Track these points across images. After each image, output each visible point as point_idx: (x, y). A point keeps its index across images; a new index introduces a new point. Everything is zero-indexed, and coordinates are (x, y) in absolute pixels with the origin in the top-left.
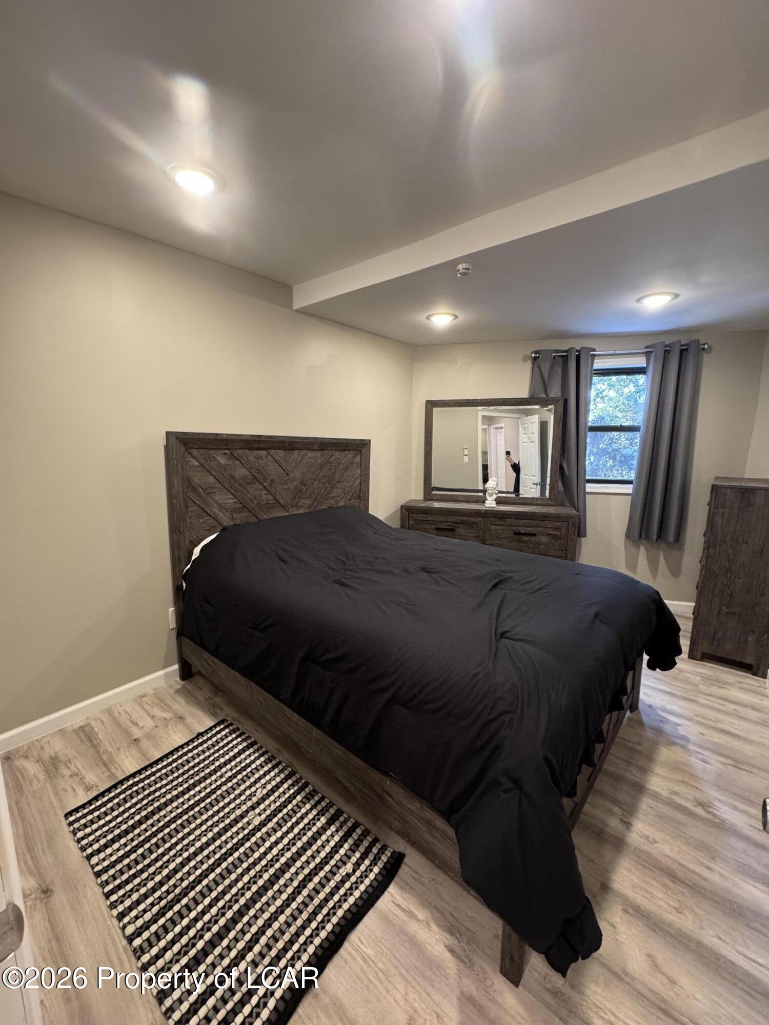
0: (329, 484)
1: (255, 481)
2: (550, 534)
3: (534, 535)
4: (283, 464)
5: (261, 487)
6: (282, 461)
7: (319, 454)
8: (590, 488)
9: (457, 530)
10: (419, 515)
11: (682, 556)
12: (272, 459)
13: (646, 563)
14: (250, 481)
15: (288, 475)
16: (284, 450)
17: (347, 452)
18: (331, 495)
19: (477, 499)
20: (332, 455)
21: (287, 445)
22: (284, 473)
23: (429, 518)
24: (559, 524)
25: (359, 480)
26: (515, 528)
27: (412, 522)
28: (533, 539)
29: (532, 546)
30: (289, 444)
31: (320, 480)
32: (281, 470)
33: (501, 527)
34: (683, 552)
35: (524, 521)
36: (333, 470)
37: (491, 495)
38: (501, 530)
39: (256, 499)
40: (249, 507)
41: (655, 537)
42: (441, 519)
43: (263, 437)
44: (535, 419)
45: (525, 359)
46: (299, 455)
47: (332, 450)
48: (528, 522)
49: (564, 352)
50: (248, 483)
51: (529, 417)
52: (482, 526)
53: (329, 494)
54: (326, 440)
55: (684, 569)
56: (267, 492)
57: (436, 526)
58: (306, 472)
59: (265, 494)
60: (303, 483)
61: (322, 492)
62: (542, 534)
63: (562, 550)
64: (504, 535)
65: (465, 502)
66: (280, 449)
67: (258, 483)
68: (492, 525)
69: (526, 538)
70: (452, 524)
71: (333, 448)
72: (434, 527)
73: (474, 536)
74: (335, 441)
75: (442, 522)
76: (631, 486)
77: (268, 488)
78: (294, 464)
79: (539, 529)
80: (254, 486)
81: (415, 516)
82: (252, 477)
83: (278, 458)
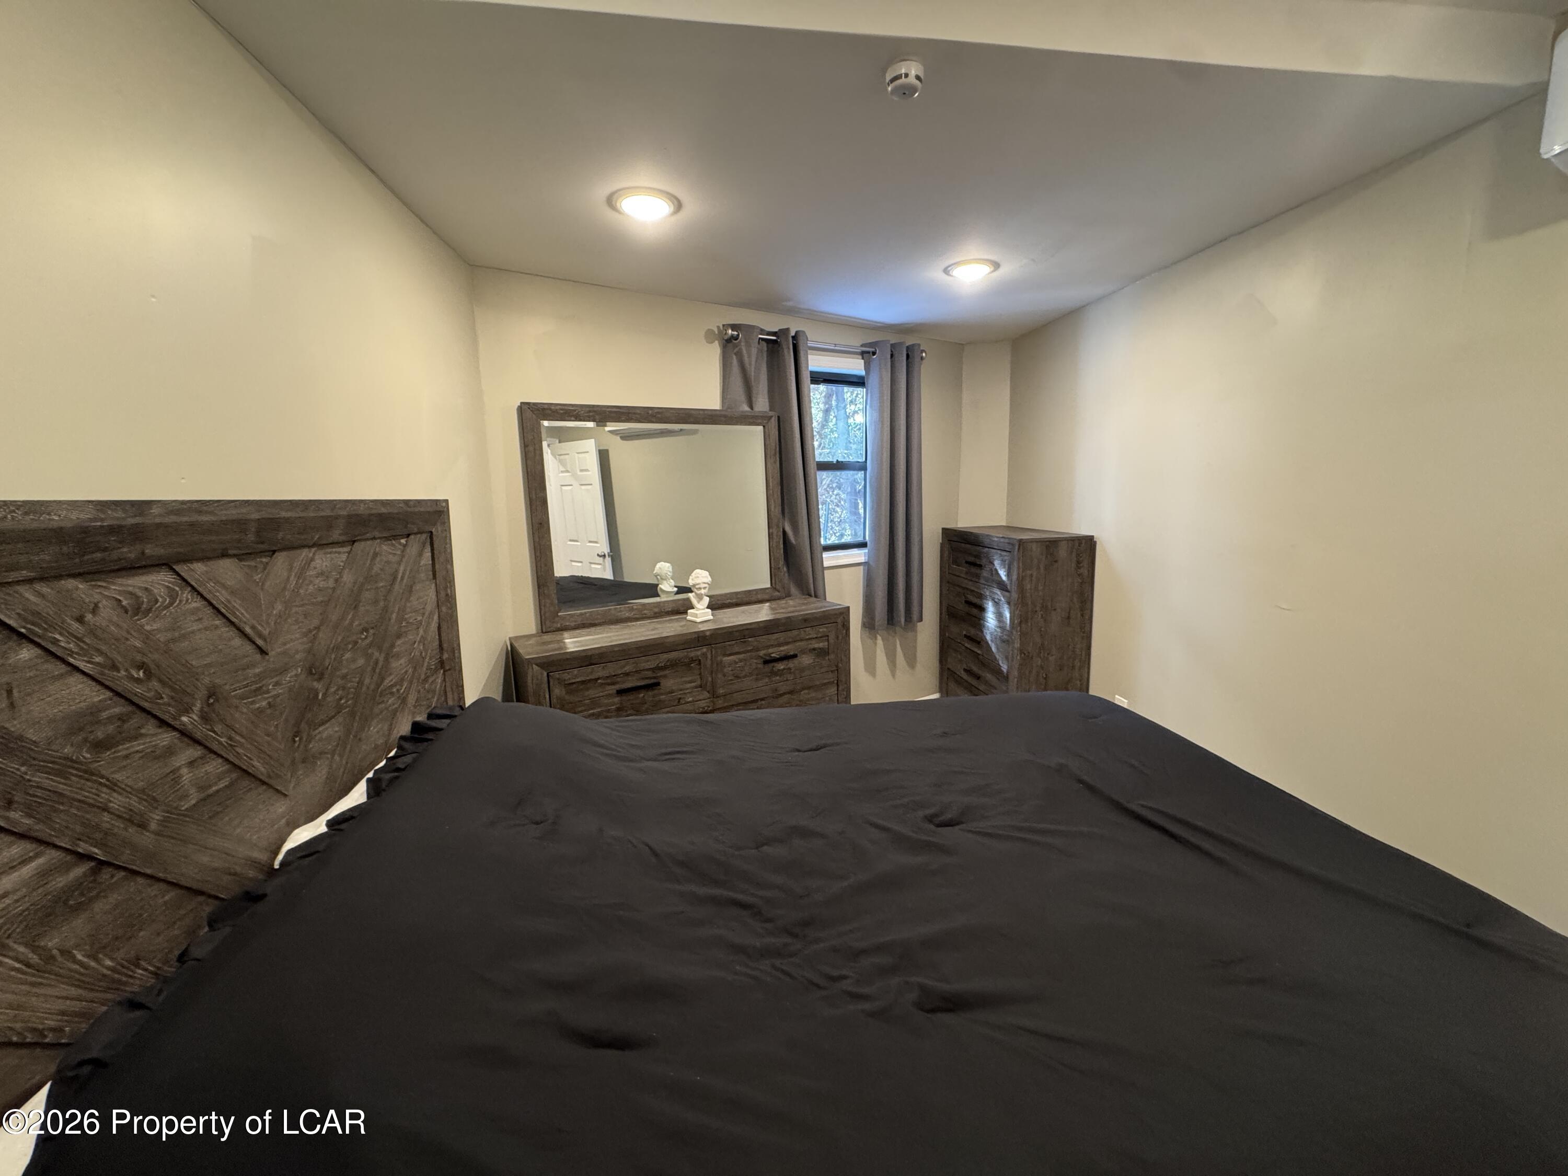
0: (380, 649)
1: (137, 719)
2: (814, 649)
3: (795, 656)
4: (244, 615)
5: (166, 738)
6: (237, 603)
7: (340, 556)
8: (829, 559)
9: (663, 682)
10: (575, 671)
11: (916, 636)
12: (197, 603)
13: (885, 658)
14: (111, 728)
15: (263, 652)
16: (240, 557)
17: (403, 541)
18: (387, 682)
19: (656, 610)
20: (376, 555)
21: (251, 537)
22: (249, 648)
23: (599, 672)
24: (825, 630)
25: (436, 617)
26: (762, 653)
27: (558, 691)
28: (791, 664)
29: (791, 677)
30: (258, 532)
31: (356, 643)
32: (238, 641)
33: (742, 656)
34: (916, 632)
35: (776, 636)
36: (382, 604)
37: (700, 598)
38: (741, 661)
39: (154, 802)
40: (124, 859)
41: (903, 620)
42: (627, 669)
43: (155, 510)
44: (589, 446)
45: (710, 336)
46: (291, 569)
47: (374, 538)
48: (781, 637)
49: (769, 334)
50: (99, 746)
51: (563, 444)
52: (709, 662)
53: (383, 679)
54: (362, 510)
55: (919, 654)
56: (194, 752)
57: (618, 687)
58: (318, 628)
59: (191, 764)
60: (314, 671)
61: (367, 681)
62: (803, 652)
63: (832, 671)
64: (747, 668)
65: (637, 619)
66: (224, 555)
67: (150, 727)
68: (725, 655)
69: (781, 666)
70: (649, 674)
71: (377, 534)
72: (612, 689)
73: (696, 687)
74: (383, 510)
75: (627, 674)
76: (865, 551)
77: (201, 731)
78: (279, 607)
79: (798, 644)
80: (137, 746)
81: (566, 676)
82: (119, 709)
83: (221, 597)
